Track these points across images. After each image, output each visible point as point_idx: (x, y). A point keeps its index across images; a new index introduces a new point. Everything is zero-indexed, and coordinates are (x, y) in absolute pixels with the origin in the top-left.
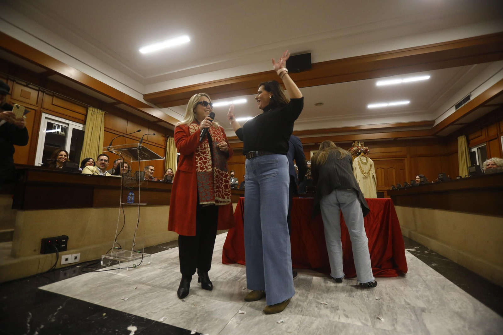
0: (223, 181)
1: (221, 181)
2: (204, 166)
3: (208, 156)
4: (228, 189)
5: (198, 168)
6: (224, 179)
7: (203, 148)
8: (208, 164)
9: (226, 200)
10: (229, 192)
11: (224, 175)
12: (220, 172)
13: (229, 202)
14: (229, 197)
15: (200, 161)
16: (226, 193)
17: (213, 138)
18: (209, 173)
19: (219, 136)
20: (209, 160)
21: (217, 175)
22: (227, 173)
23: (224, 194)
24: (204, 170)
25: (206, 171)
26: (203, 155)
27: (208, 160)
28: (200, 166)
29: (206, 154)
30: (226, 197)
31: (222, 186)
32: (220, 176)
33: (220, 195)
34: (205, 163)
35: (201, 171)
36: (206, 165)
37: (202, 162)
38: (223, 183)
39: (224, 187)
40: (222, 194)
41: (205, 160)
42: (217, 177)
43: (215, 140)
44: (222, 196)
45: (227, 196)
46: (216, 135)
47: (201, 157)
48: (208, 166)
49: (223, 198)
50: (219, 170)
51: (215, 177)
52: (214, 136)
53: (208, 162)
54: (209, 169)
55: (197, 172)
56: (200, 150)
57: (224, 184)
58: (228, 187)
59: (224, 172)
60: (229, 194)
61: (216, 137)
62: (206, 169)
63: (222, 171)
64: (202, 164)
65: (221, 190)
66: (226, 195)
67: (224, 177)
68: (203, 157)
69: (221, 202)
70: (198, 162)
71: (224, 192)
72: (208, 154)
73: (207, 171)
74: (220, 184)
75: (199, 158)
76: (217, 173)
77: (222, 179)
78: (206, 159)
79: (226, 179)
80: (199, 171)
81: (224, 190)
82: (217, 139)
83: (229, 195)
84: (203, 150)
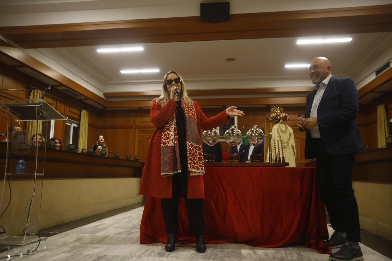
0: (198, 153)
1: (195, 154)
2: (167, 141)
3: (171, 132)
4: (202, 161)
5: (162, 143)
6: (198, 152)
7: (169, 125)
8: (170, 139)
9: (200, 171)
10: (203, 164)
11: (198, 148)
12: (194, 146)
13: (203, 172)
14: (203, 168)
15: (164, 137)
16: (200, 165)
17: (186, 115)
18: (170, 147)
19: (192, 112)
20: (172, 135)
21: (190, 149)
22: (200, 146)
23: (198, 165)
24: (166, 145)
25: (167, 145)
26: (167, 131)
27: (170, 135)
28: (164, 141)
29: (170, 131)
30: (200, 168)
31: (196, 158)
32: (194, 149)
33: (195, 167)
34: (168, 138)
35: (164, 146)
36: (168, 140)
37: (166, 137)
38: (197, 155)
39: (198, 159)
40: (197, 165)
41: (168, 136)
42: (190, 150)
43: (188, 116)
44: (197, 167)
45: (202, 167)
46: (188, 112)
47: (166, 133)
48: (170, 141)
49: (198, 169)
50: (193, 144)
51: (188, 150)
52: (187, 113)
53: (170, 137)
54: (170, 143)
55: (161, 146)
56: (166, 127)
57: (199, 156)
58: (202, 159)
59: (198, 146)
60: (203, 165)
61: (188, 114)
62: (168, 144)
63: (196, 145)
64: (165, 140)
65: (196, 162)
66: (200, 166)
67: (198, 150)
68: (167, 133)
69: (195, 172)
70: (163, 138)
71: (198, 164)
72: (171, 131)
73: (169, 145)
74: (194, 156)
75: (164, 134)
76: (190, 147)
77: (196, 152)
78: (169, 134)
79: (200, 152)
80: (163, 146)
81: (198, 162)
82: (189, 116)
83: (203, 167)
84: (168, 127)
